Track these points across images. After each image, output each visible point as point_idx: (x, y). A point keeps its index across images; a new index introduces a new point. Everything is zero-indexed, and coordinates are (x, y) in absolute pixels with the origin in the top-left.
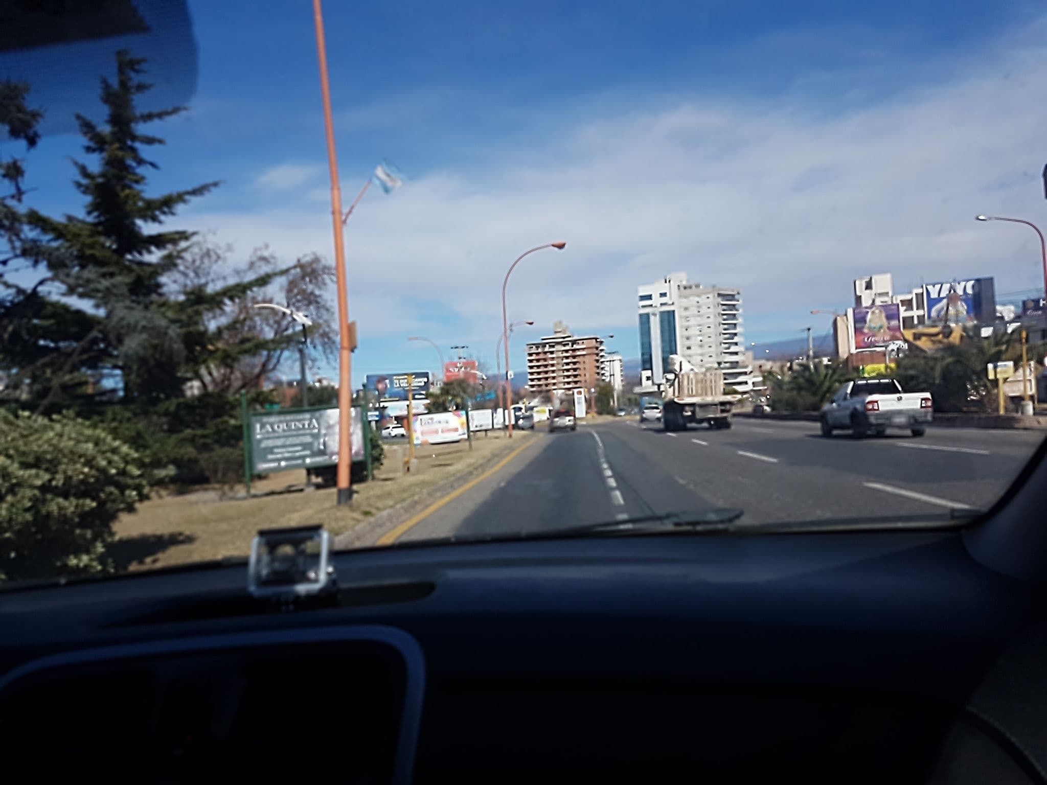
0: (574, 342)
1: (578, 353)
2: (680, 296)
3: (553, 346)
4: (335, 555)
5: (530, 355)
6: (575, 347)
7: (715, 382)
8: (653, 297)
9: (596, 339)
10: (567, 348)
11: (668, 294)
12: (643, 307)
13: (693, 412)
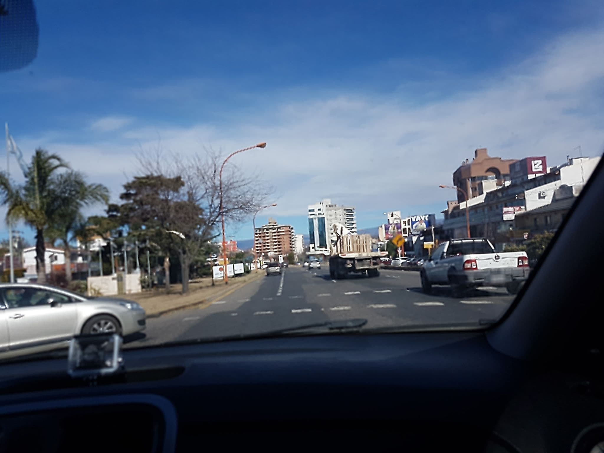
0: (278, 228)
1: (281, 234)
2: (327, 210)
3: (268, 230)
4: (123, 352)
5: (257, 234)
6: (279, 230)
7: (366, 242)
8: (315, 210)
9: (289, 227)
10: (275, 231)
11: (322, 209)
12: (311, 215)
13: (353, 265)
